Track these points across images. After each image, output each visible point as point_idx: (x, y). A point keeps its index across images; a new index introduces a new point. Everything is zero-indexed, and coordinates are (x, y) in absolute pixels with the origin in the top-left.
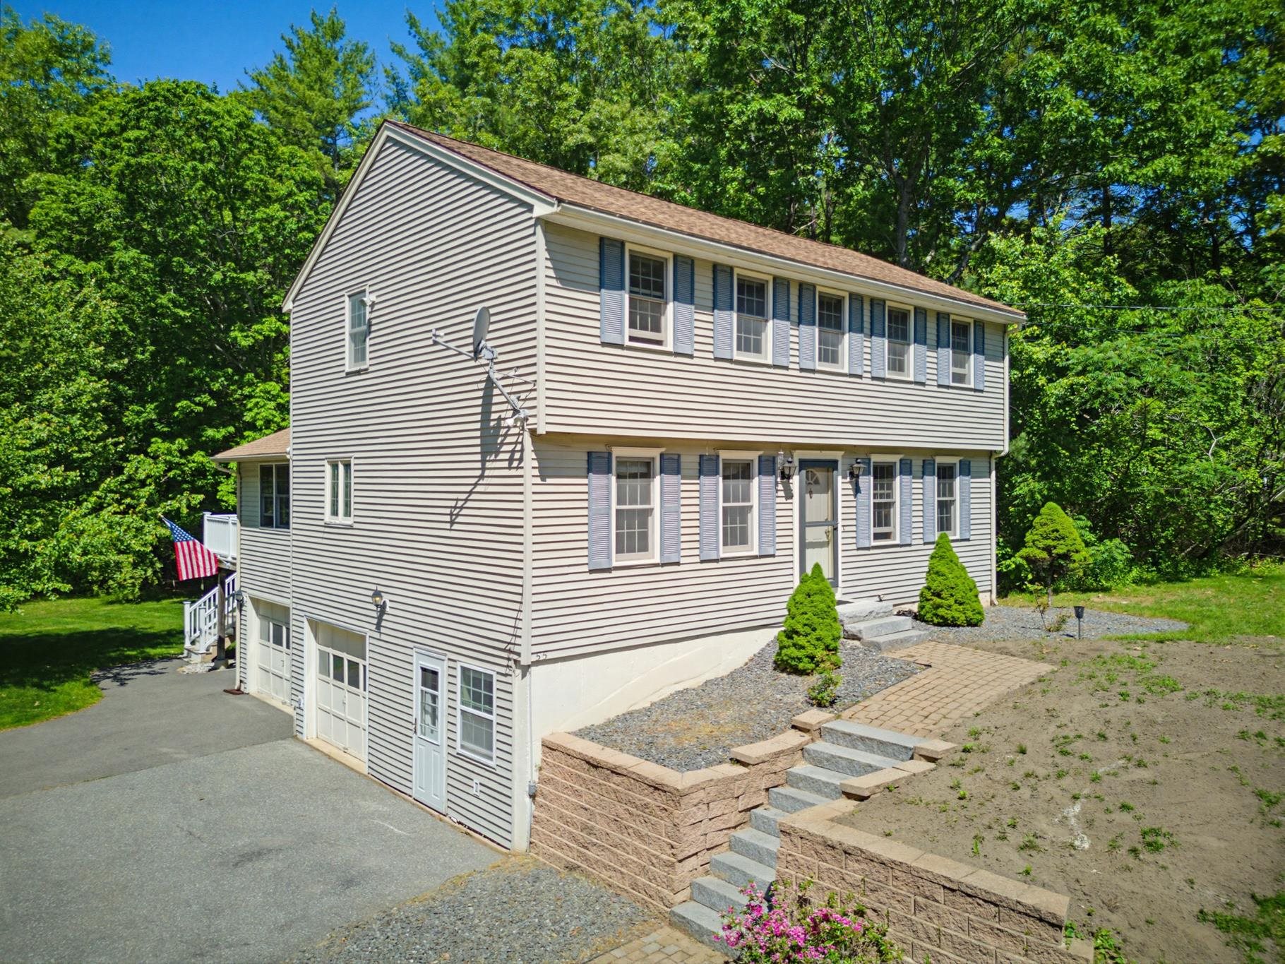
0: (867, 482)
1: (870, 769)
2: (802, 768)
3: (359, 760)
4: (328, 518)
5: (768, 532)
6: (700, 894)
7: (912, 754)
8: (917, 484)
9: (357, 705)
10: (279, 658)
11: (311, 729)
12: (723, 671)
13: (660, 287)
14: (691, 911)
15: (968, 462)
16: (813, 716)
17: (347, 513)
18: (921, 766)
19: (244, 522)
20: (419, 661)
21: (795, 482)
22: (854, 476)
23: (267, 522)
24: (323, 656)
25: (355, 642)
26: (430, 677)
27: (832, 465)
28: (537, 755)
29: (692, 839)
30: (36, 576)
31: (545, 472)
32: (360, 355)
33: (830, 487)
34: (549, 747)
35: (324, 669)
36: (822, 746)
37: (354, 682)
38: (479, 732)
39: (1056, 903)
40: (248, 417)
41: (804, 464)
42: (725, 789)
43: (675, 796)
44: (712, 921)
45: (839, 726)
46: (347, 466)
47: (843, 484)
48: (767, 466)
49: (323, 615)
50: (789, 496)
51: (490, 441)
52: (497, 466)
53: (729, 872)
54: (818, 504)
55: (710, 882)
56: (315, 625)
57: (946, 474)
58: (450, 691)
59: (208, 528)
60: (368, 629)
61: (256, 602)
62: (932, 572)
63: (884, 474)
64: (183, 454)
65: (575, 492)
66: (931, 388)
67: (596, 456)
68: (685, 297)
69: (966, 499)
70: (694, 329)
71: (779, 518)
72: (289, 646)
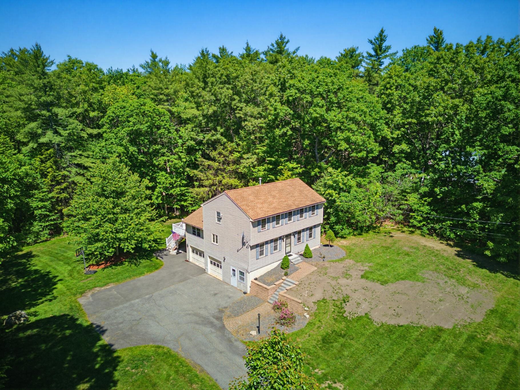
0: (296, 236)
1: (290, 286)
2: (283, 285)
3: (221, 278)
4: (212, 242)
5: (281, 248)
6: (270, 299)
7: (294, 284)
8: (305, 233)
9: (219, 270)
10: (198, 257)
11: (209, 272)
12: (274, 267)
13: (265, 222)
14: (270, 301)
15: (315, 226)
16: (284, 278)
17: (217, 242)
18: (295, 285)
19: (188, 232)
20: (232, 268)
21: (285, 239)
22: (294, 235)
23: (194, 234)
24: (211, 261)
25: (219, 262)
26: (234, 270)
27: (290, 235)
28: (250, 283)
29: (270, 294)
31: (251, 250)
32: (219, 221)
33: (290, 238)
34: (251, 281)
35: (211, 263)
36: (285, 282)
37: (221, 268)
38: (242, 279)
39: (300, 301)
41: (286, 237)
42: (273, 288)
43: (268, 290)
44: (272, 302)
45: (287, 279)
46: (217, 236)
47: (292, 237)
48: (280, 239)
49: (211, 256)
50: (284, 241)
51: (243, 243)
52: (245, 247)
53: (274, 297)
54: (288, 240)
55: (272, 298)
56: (209, 256)
57: (311, 230)
58: (237, 273)
60: (222, 261)
61: (191, 247)
62: (305, 250)
63: (299, 233)
65: (254, 250)
66: (308, 218)
67: (257, 246)
68: (269, 222)
69: (315, 232)
70: (270, 226)
71: (282, 244)
72: (204, 257)
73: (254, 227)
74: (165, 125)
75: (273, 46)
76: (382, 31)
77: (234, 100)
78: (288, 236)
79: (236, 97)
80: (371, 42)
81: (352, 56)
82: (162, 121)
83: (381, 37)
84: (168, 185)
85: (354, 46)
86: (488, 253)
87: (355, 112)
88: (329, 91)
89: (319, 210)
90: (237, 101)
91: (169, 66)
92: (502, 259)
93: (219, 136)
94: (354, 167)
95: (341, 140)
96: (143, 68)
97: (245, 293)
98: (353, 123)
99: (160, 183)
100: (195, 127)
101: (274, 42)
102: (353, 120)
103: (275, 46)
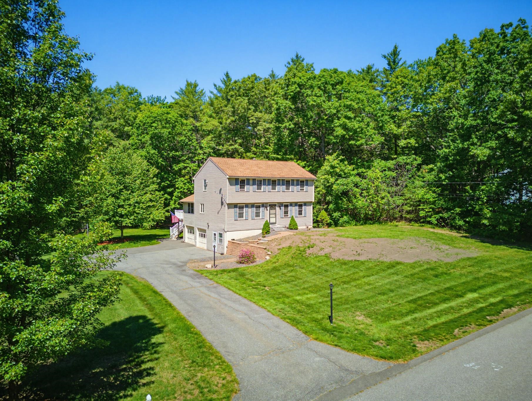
0: (283, 208)
3: (205, 248)
4: (200, 213)
5: (263, 215)
8: (293, 208)
9: (205, 240)
10: (191, 236)
11: (198, 245)
12: (255, 235)
13: (244, 183)
15: (306, 204)
16: (260, 238)
17: (203, 211)
18: (268, 241)
19: (185, 212)
20: (214, 232)
21: (268, 208)
22: (280, 207)
23: (189, 212)
24: (200, 234)
25: (204, 231)
26: (215, 234)
27: (275, 205)
28: (227, 243)
30: (150, 221)
31: (228, 208)
32: (205, 189)
33: (275, 209)
34: (229, 241)
35: (200, 236)
36: (260, 241)
37: (204, 237)
38: (221, 241)
40: (177, 186)
41: (270, 205)
43: (240, 244)
45: (263, 239)
46: (203, 205)
47: (277, 208)
48: (263, 206)
49: (200, 227)
50: (267, 210)
51: (222, 203)
52: (223, 206)
54: (273, 211)
56: (198, 229)
57: (300, 206)
58: (217, 236)
59: (176, 213)
60: (206, 228)
61: (187, 226)
62: (291, 224)
63: (286, 206)
64: (163, 195)
65: (232, 210)
66: (295, 192)
67: (235, 206)
68: (248, 184)
69: (305, 210)
70: (250, 188)
71: (265, 213)
72: (193, 233)
73: (231, 184)
74: (187, 133)
75: (289, 64)
76: (396, 47)
77: (250, 109)
78: (273, 206)
79: (251, 107)
80: (385, 57)
81: (368, 73)
82: (184, 130)
83: (395, 53)
84: (186, 191)
85: (370, 64)
86: (485, 222)
87: (351, 100)
88: (326, 83)
89: (309, 188)
90: (252, 110)
91: (197, 88)
92: (502, 228)
93: (236, 146)
94: (357, 160)
95: (338, 126)
96: (178, 94)
97: (222, 254)
98: (350, 111)
99: (178, 188)
100: (214, 137)
101: (290, 61)
102: (349, 108)
103: (291, 63)
